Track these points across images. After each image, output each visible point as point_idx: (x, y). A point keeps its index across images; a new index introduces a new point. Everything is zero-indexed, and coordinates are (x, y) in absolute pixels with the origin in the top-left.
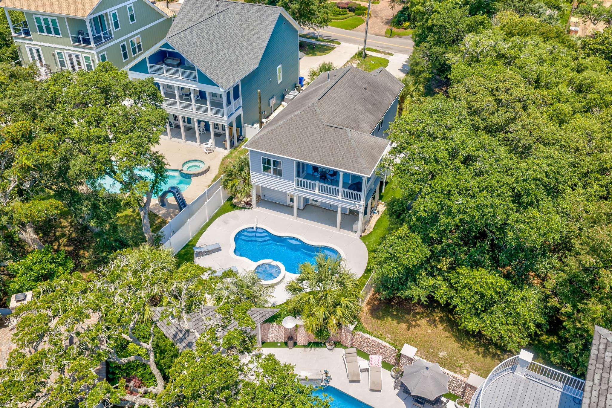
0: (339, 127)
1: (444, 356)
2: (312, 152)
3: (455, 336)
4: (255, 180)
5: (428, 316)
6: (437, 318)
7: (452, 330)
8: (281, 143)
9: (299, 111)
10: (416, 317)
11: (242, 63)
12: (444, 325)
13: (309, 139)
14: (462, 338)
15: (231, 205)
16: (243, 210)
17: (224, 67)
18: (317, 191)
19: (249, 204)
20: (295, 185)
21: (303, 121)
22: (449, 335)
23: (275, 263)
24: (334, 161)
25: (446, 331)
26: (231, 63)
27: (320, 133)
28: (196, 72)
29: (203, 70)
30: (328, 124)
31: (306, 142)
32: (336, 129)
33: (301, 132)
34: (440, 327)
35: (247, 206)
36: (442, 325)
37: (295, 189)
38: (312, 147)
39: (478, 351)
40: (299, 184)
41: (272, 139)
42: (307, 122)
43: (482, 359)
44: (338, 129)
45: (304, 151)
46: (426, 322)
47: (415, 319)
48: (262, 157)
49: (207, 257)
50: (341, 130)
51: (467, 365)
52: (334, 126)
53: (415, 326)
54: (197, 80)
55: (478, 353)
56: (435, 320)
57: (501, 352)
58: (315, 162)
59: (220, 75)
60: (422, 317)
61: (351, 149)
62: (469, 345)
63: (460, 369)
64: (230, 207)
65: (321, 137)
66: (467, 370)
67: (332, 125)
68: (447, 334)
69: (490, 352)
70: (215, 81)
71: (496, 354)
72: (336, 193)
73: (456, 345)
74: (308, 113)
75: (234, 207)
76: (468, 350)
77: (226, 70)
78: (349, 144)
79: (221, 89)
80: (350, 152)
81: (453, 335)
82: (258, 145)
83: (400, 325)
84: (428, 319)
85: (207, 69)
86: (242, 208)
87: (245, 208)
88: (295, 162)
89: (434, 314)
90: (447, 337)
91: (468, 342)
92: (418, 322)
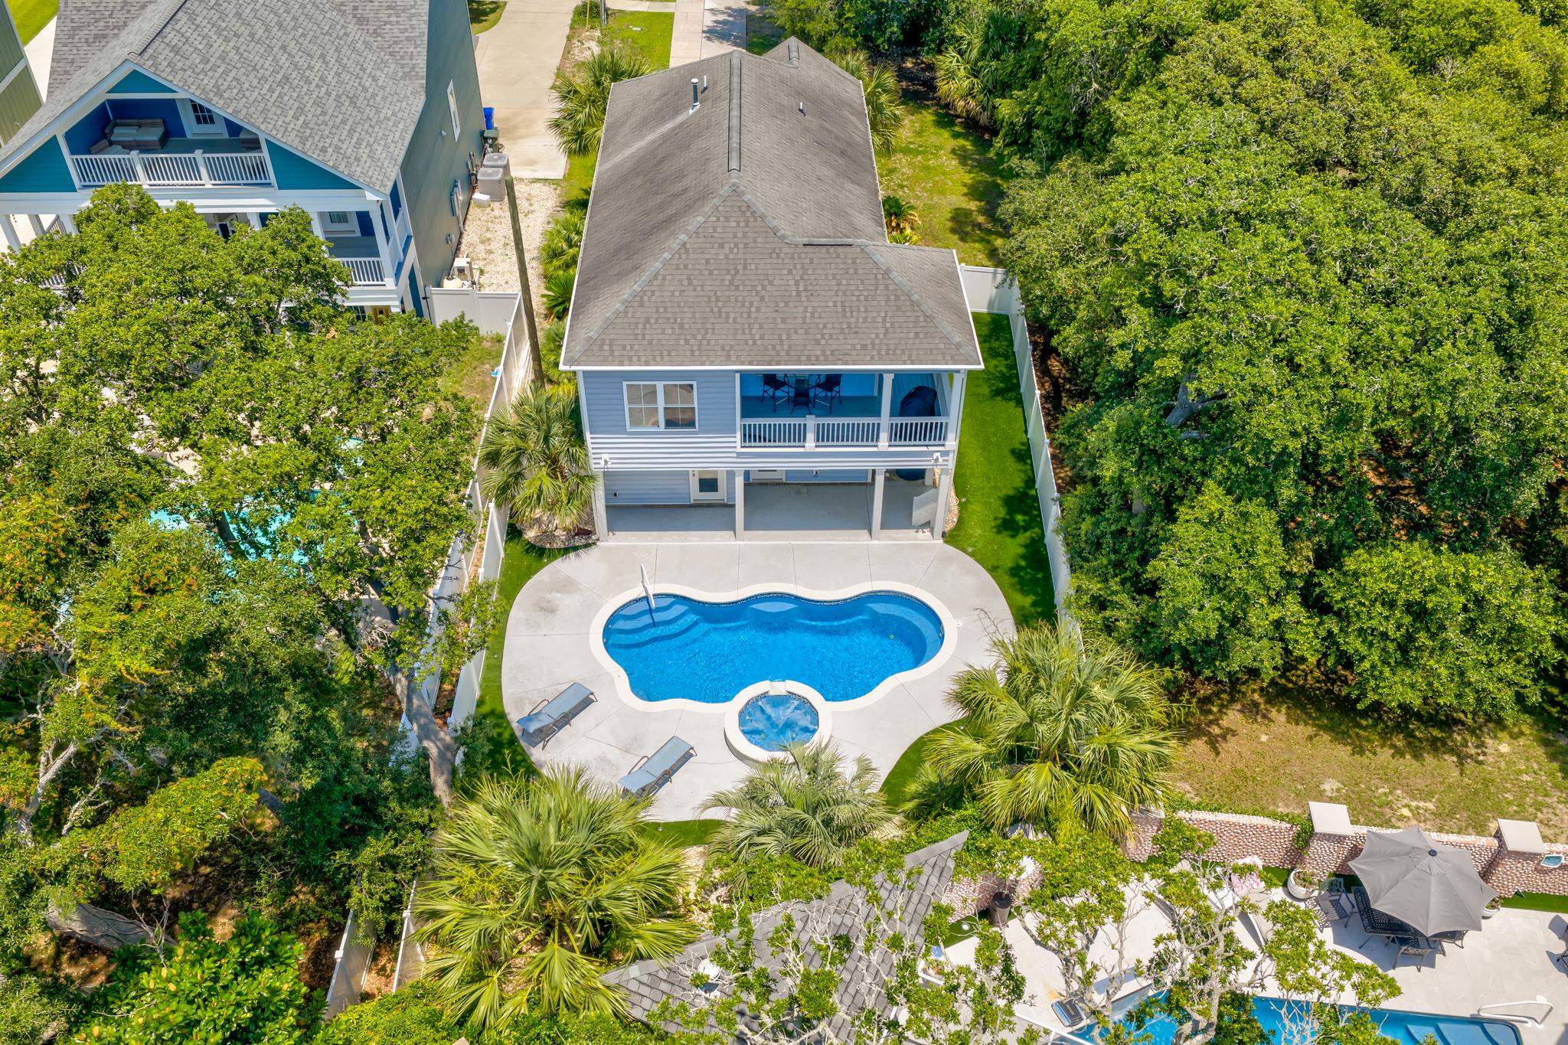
0: (839, 241)
1: (1338, 790)
2: (788, 335)
3: (1326, 729)
4: (606, 457)
5: (1232, 700)
6: (1256, 696)
7: (1310, 717)
8: (681, 326)
9: (701, 219)
10: (1210, 712)
11: (384, 99)
12: (1284, 710)
13: (762, 299)
14: (1343, 727)
15: (527, 551)
16: (572, 555)
17: (344, 122)
18: (810, 444)
19: (582, 537)
20: (738, 444)
21: (721, 246)
22: (1310, 730)
23: (779, 688)
24: (864, 347)
25: (1297, 724)
26: (353, 103)
27: (790, 272)
28: (265, 153)
29: (290, 141)
30: (805, 240)
31: (758, 309)
32: (832, 250)
33: (731, 282)
34: (1279, 716)
35: (579, 541)
36: (1279, 711)
37: (739, 455)
38: (784, 320)
39: (1393, 746)
40: (751, 436)
41: (647, 321)
42: (736, 245)
43: (1416, 764)
44: (840, 250)
45: (762, 338)
46: (1239, 716)
47: (1211, 717)
48: (625, 383)
49: (563, 734)
50: (847, 249)
51: (1399, 792)
52: (823, 241)
53: (1224, 737)
54: (273, 179)
55: (1399, 752)
56: (1256, 705)
57: (1442, 730)
58: (809, 361)
59: (348, 148)
60: (1222, 706)
61: (897, 298)
62: (1368, 740)
63: (1391, 808)
64: (528, 560)
65: (797, 283)
66: (1407, 806)
67: (816, 241)
68: (1304, 730)
69: (1420, 740)
70: (343, 171)
71: (1435, 739)
72: (872, 435)
73: (1343, 752)
74: (727, 219)
75: (540, 553)
76: (1375, 754)
77: (352, 130)
78: (886, 287)
79: (370, 196)
80: (898, 308)
81: (1320, 727)
82: (612, 351)
83: (1190, 749)
84: (1239, 707)
85: (304, 140)
86: (566, 551)
87: (575, 549)
88: (738, 376)
89: (1243, 688)
90: (1310, 738)
91: (1362, 732)
92: (1224, 723)
